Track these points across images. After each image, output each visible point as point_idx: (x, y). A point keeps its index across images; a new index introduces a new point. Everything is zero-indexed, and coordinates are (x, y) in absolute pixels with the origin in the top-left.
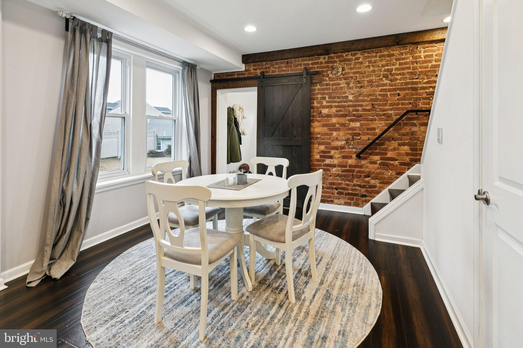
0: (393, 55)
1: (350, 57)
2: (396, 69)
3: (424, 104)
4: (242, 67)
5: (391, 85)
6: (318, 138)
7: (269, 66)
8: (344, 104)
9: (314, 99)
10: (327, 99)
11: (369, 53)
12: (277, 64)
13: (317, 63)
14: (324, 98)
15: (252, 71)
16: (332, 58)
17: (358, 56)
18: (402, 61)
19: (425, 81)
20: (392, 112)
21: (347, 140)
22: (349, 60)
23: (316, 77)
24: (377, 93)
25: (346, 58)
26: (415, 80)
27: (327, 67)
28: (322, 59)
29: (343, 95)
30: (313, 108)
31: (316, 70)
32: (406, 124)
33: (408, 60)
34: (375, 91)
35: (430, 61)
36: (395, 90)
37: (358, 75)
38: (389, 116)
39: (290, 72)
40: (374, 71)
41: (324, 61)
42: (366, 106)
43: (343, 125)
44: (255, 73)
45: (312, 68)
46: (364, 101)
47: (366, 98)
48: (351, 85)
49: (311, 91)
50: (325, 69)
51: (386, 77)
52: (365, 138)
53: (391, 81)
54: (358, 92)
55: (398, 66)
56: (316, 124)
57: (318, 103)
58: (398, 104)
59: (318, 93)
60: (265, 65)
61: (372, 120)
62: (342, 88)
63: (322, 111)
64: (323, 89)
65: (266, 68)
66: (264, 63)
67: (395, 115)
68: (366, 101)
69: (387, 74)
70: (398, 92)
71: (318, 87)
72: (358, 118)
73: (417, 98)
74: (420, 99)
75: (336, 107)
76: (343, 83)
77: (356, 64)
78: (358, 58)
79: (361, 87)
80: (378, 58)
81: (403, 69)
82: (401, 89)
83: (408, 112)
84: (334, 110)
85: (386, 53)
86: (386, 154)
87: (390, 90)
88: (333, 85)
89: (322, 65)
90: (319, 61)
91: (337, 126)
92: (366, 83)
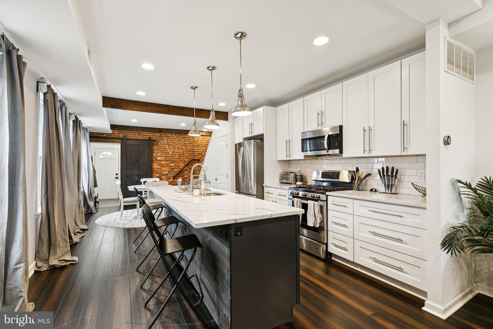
0: (186, 138)
1: (170, 135)
2: (188, 143)
3: (196, 157)
4: (110, 131)
5: (186, 149)
6: (156, 170)
7: (128, 133)
8: (168, 155)
9: (154, 152)
10: (160, 153)
11: (178, 135)
12: (133, 133)
13: (155, 136)
14: (159, 152)
15: (117, 134)
16: (162, 135)
17: (173, 136)
18: (189, 141)
19: (197, 149)
20: (186, 160)
21: (169, 171)
22: (170, 137)
23: (155, 142)
24: (181, 152)
25: (168, 136)
26: (194, 148)
27: (160, 138)
28: (157, 134)
29: (167, 152)
30: (153, 156)
31: (155, 139)
32: (191, 165)
33: (191, 141)
34: (180, 151)
35: (198, 142)
36: (187, 151)
37: (173, 144)
38: (185, 162)
39: (140, 138)
40: (179, 143)
41: (158, 135)
42: (177, 157)
43: (167, 165)
44: (118, 135)
45: (152, 138)
46: (176, 155)
48: (170, 148)
49: (152, 148)
51: (184, 146)
52: (176, 170)
53: (186, 147)
54: (173, 151)
55: (188, 142)
56: (154, 164)
57: (156, 154)
58: (188, 157)
59: (155, 150)
60: (125, 132)
61: (179, 163)
62: (166, 149)
63: (158, 158)
64: (158, 148)
65: (126, 134)
66: (125, 131)
67: (187, 161)
68: (177, 155)
69: (184, 145)
70: (188, 152)
71: (156, 147)
72: (173, 162)
73: (194, 155)
74: (195, 155)
75: (164, 156)
76: (167, 147)
77: (172, 139)
78: (173, 137)
79: (175, 149)
80: (180, 138)
81: (190, 144)
82: (189, 151)
83: (192, 160)
84: (163, 158)
85: (184, 136)
86: (184, 176)
87: (185, 151)
88: (163, 147)
89: (157, 137)
90: (156, 135)
91: (165, 165)
92: (176, 148)
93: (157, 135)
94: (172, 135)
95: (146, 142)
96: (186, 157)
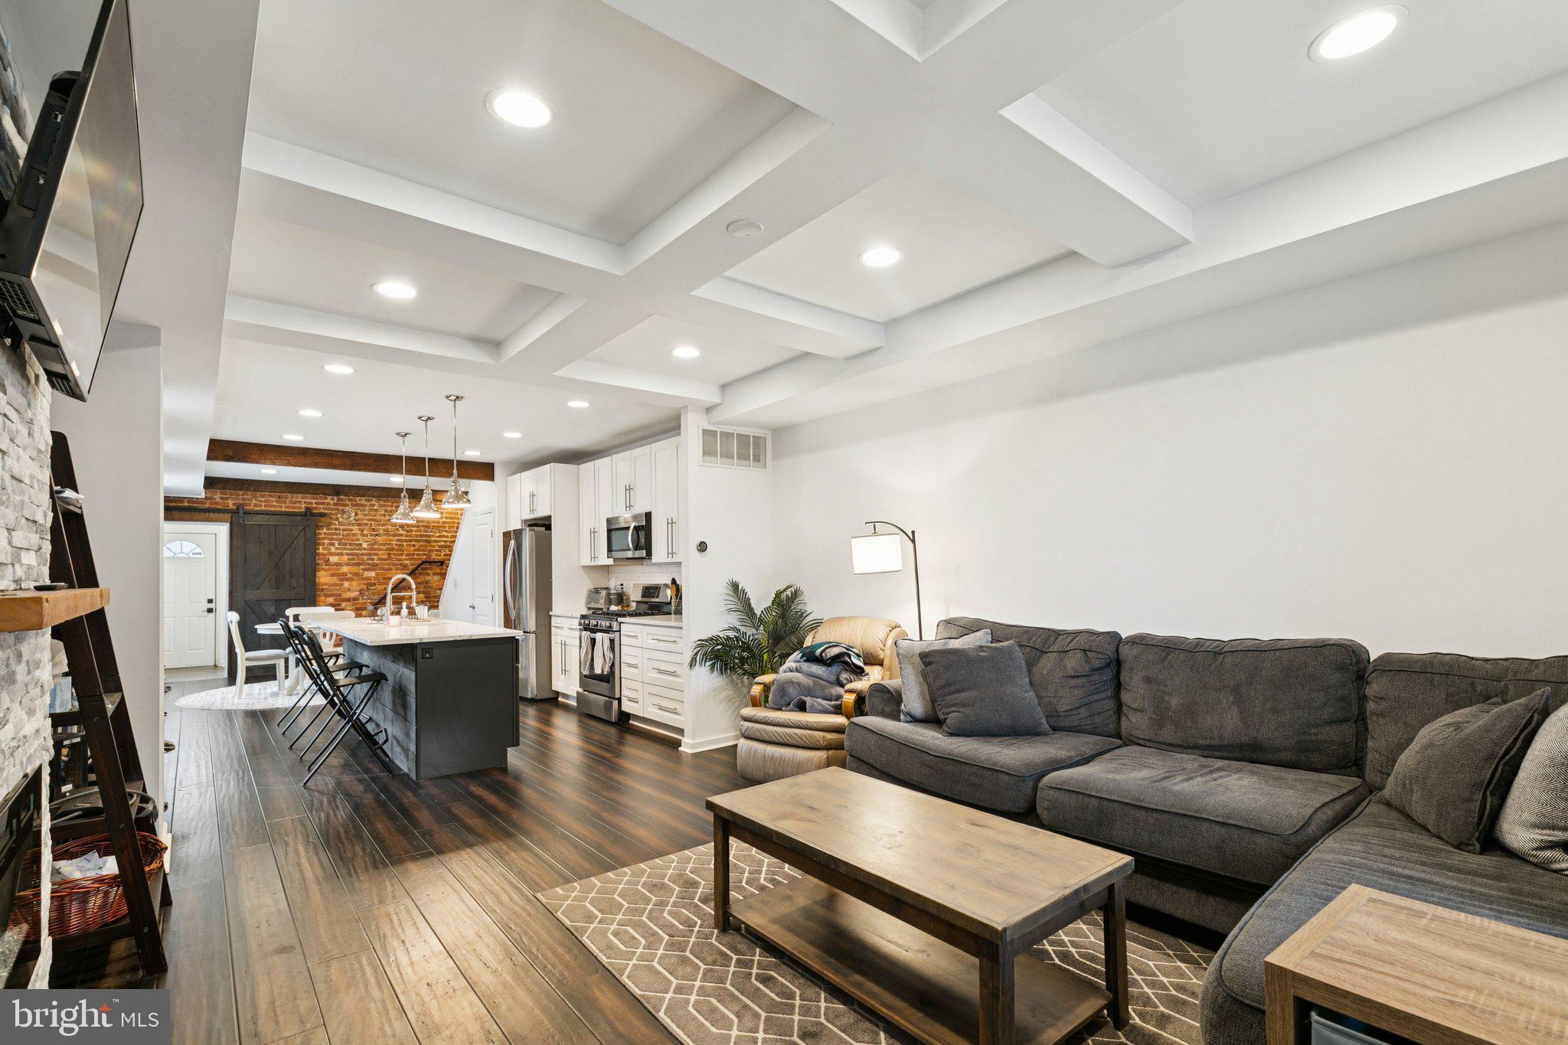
1: (363, 502)
3: (437, 555)
5: (407, 536)
6: (325, 589)
7: (249, 497)
8: (357, 552)
9: (319, 544)
10: (336, 545)
11: (384, 501)
12: (262, 496)
13: (323, 503)
14: (333, 544)
15: (218, 500)
16: (342, 499)
17: (374, 502)
19: (437, 535)
20: (408, 562)
21: (361, 592)
22: (363, 505)
23: (322, 519)
24: (394, 543)
25: (359, 503)
26: (428, 534)
27: (337, 509)
28: (329, 499)
29: (356, 542)
30: (319, 554)
31: (323, 511)
32: (420, 574)
34: (390, 540)
36: (411, 541)
37: (373, 523)
38: (405, 566)
39: (283, 509)
40: (389, 521)
41: (332, 502)
42: (382, 555)
43: (356, 574)
44: (225, 503)
45: (316, 508)
46: (379, 550)
47: (382, 547)
48: (365, 532)
49: (315, 534)
50: (334, 512)
51: (402, 527)
52: (382, 587)
53: (407, 531)
54: (373, 540)
56: (321, 573)
57: (324, 549)
58: (413, 555)
59: (324, 539)
60: (242, 495)
61: (388, 570)
62: (354, 535)
63: (330, 559)
64: (331, 534)
65: (244, 499)
66: (240, 493)
67: (411, 565)
68: (383, 550)
70: (413, 543)
71: (325, 530)
72: (373, 567)
73: (430, 550)
74: (433, 551)
75: (347, 554)
76: (356, 530)
77: (370, 510)
78: (373, 505)
79: (377, 535)
80: (394, 508)
82: (416, 541)
83: (426, 561)
84: (345, 558)
87: (406, 541)
88: (344, 530)
89: (330, 506)
91: (349, 575)
92: (382, 532)
93: (328, 501)
94: (369, 501)
95: (299, 518)
96: (407, 555)
